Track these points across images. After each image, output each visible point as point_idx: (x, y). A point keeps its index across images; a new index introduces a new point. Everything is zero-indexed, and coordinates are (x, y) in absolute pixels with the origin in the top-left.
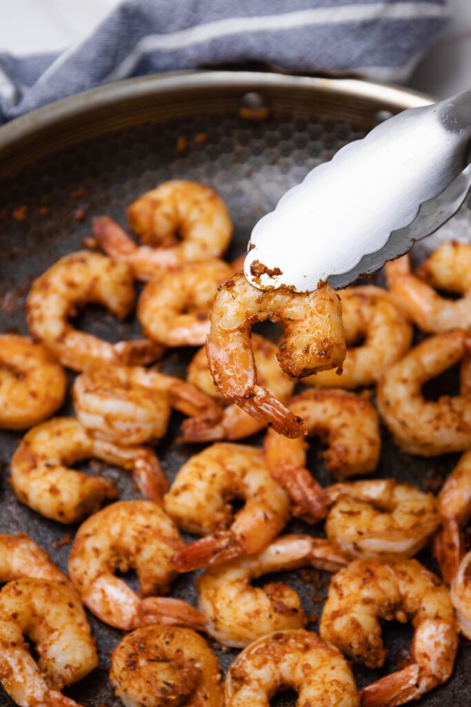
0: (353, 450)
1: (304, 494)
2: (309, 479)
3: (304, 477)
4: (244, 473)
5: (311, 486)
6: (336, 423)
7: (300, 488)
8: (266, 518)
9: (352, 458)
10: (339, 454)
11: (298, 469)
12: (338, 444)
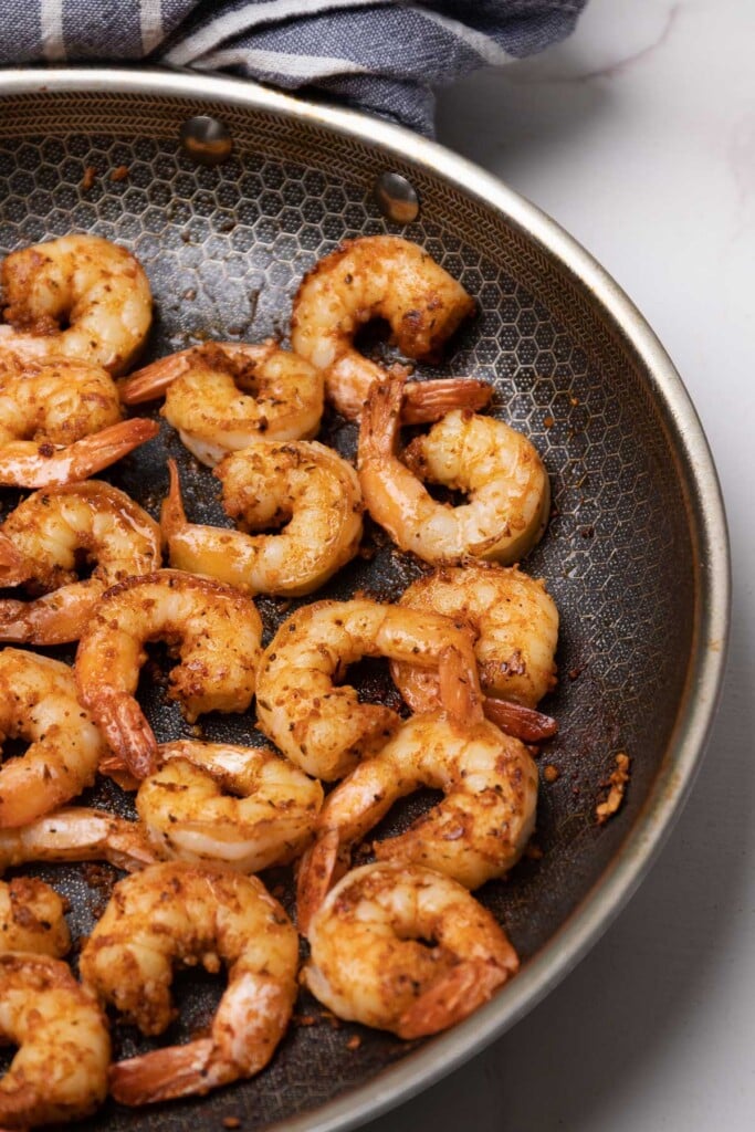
0: (216, 672)
1: (125, 738)
2: (138, 716)
3: (129, 711)
4: (34, 701)
5: (138, 728)
6: (196, 625)
7: (120, 728)
8: (47, 774)
9: (212, 684)
10: (192, 676)
11: (121, 695)
12: (193, 659)
